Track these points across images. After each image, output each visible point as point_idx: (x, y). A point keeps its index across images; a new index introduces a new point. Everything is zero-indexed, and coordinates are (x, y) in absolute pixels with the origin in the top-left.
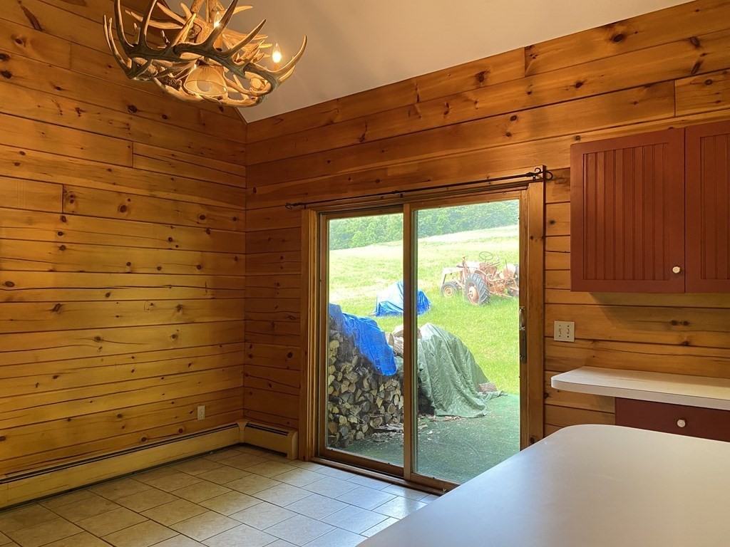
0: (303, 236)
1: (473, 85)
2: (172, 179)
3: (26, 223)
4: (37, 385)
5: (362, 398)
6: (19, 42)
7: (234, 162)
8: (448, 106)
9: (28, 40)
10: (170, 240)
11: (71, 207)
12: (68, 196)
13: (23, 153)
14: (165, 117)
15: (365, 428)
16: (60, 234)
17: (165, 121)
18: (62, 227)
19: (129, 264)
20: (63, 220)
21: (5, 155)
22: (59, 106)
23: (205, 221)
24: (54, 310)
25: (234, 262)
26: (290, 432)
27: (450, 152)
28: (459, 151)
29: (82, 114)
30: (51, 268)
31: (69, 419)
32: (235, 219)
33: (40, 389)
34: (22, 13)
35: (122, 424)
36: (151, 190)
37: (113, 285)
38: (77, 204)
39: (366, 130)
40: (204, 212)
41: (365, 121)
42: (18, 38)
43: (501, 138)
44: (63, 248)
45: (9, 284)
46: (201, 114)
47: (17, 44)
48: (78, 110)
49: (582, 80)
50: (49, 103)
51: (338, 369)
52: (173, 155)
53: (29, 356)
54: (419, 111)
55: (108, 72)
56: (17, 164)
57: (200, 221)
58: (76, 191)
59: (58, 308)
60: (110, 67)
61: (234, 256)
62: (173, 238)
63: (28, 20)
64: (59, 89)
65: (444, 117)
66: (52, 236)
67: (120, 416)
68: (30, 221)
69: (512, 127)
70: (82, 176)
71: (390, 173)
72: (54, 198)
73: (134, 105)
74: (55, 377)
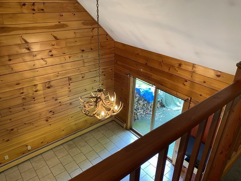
0: (129, 81)
1: (178, 66)
2: (95, 65)
3: (61, 88)
4: (68, 120)
5: (144, 107)
6: (53, 45)
7: (111, 54)
8: (170, 68)
9: (55, 44)
10: (95, 81)
11: (71, 81)
12: (70, 79)
13: (58, 73)
14: (92, 49)
15: (145, 114)
16: (69, 88)
17: (92, 50)
18: (69, 87)
19: (85, 90)
20: (69, 85)
21: (55, 75)
22: (65, 58)
23: (103, 73)
24: (70, 104)
25: (111, 80)
26: (124, 123)
27: (169, 80)
28: (170, 81)
29: (71, 58)
30: (68, 96)
31: (75, 124)
32: (111, 69)
33: (69, 120)
34: (53, 37)
35: (87, 122)
36: (89, 70)
37: (82, 95)
38: (72, 80)
39: (148, 62)
40: (103, 70)
41: (147, 59)
42: (53, 44)
43: (182, 84)
44: (70, 91)
45: (60, 102)
46: (102, 44)
47: (53, 46)
48: (70, 57)
49: (206, 81)
50: (62, 58)
51: (138, 103)
52: (94, 59)
53: (66, 115)
54: (162, 65)
55: (76, 43)
56: (58, 76)
57: (102, 73)
58: (71, 77)
59: (71, 104)
60: (76, 41)
61: (111, 79)
62: (96, 80)
63: (54, 38)
64: (64, 53)
65: (169, 71)
66: (68, 89)
67: (86, 121)
68: (62, 88)
69: (185, 83)
70: (72, 73)
71: (152, 77)
72: (67, 81)
73: (83, 49)
74: (72, 117)
